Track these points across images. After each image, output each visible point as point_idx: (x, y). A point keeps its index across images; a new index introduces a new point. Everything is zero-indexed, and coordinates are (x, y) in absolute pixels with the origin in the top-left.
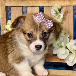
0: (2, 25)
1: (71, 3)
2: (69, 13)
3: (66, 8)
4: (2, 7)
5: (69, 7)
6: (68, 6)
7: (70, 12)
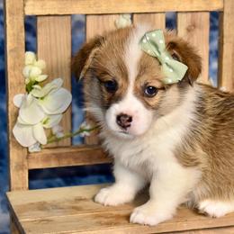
0: (14, 70)
1: (208, 4)
2: (197, 30)
3: (192, 17)
4: (15, 17)
5: (199, 14)
6: (197, 12)
7: (201, 28)
